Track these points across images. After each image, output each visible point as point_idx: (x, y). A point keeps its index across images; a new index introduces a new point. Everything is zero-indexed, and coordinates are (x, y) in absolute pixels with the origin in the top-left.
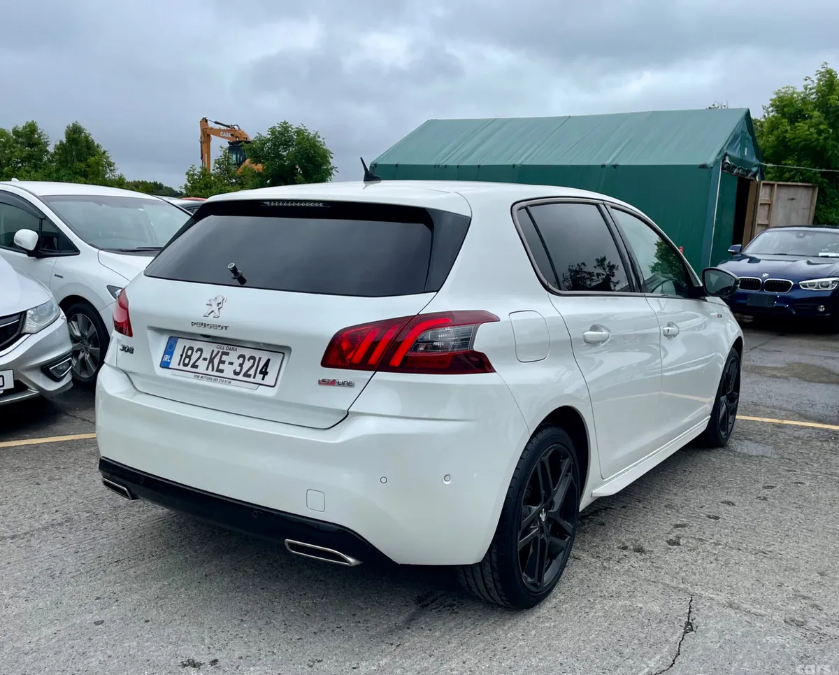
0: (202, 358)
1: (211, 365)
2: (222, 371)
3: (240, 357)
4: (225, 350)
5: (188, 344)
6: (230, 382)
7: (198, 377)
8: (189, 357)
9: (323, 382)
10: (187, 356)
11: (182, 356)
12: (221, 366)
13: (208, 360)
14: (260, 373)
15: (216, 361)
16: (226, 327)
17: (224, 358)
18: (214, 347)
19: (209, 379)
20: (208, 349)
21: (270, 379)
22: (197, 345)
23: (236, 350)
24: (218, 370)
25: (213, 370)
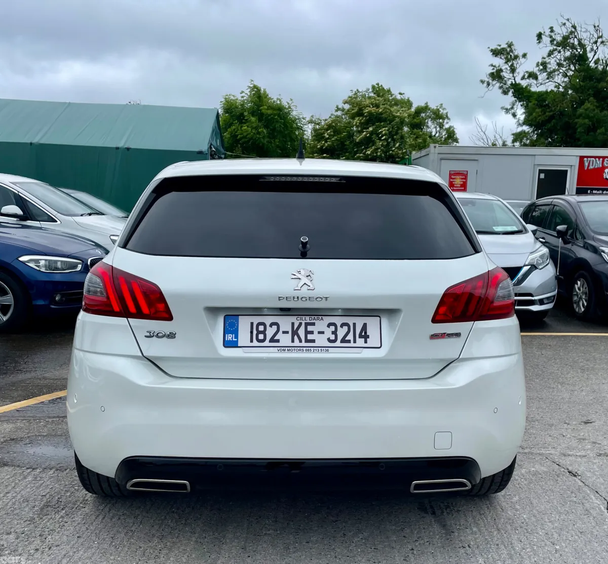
0: (281, 332)
1: (296, 337)
2: (313, 341)
3: (329, 325)
4: (308, 321)
5: (256, 320)
6: (328, 350)
7: (284, 350)
8: (264, 332)
9: (434, 336)
10: (259, 332)
11: (252, 332)
12: (310, 337)
13: (290, 332)
14: (360, 337)
15: (301, 332)
16: (326, 298)
17: (310, 328)
18: (293, 319)
19: (300, 350)
20: (286, 323)
21: (373, 340)
22: (268, 320)
23: (322, 319)
24: (307, 341)
25: (301, 341)
